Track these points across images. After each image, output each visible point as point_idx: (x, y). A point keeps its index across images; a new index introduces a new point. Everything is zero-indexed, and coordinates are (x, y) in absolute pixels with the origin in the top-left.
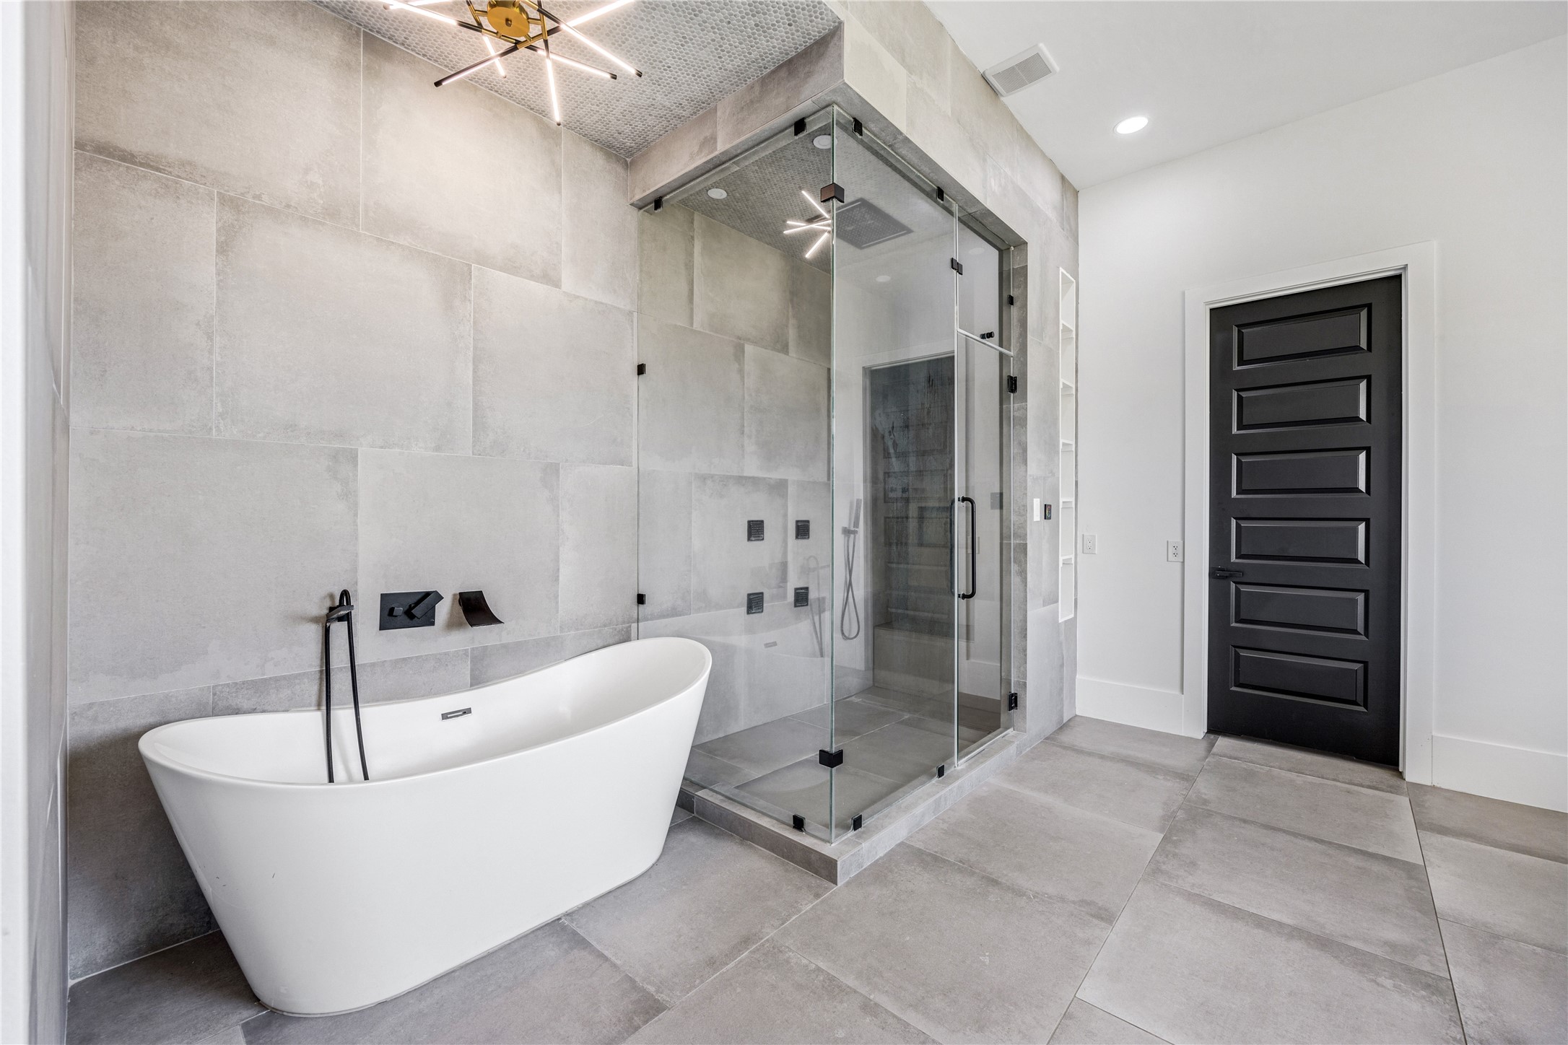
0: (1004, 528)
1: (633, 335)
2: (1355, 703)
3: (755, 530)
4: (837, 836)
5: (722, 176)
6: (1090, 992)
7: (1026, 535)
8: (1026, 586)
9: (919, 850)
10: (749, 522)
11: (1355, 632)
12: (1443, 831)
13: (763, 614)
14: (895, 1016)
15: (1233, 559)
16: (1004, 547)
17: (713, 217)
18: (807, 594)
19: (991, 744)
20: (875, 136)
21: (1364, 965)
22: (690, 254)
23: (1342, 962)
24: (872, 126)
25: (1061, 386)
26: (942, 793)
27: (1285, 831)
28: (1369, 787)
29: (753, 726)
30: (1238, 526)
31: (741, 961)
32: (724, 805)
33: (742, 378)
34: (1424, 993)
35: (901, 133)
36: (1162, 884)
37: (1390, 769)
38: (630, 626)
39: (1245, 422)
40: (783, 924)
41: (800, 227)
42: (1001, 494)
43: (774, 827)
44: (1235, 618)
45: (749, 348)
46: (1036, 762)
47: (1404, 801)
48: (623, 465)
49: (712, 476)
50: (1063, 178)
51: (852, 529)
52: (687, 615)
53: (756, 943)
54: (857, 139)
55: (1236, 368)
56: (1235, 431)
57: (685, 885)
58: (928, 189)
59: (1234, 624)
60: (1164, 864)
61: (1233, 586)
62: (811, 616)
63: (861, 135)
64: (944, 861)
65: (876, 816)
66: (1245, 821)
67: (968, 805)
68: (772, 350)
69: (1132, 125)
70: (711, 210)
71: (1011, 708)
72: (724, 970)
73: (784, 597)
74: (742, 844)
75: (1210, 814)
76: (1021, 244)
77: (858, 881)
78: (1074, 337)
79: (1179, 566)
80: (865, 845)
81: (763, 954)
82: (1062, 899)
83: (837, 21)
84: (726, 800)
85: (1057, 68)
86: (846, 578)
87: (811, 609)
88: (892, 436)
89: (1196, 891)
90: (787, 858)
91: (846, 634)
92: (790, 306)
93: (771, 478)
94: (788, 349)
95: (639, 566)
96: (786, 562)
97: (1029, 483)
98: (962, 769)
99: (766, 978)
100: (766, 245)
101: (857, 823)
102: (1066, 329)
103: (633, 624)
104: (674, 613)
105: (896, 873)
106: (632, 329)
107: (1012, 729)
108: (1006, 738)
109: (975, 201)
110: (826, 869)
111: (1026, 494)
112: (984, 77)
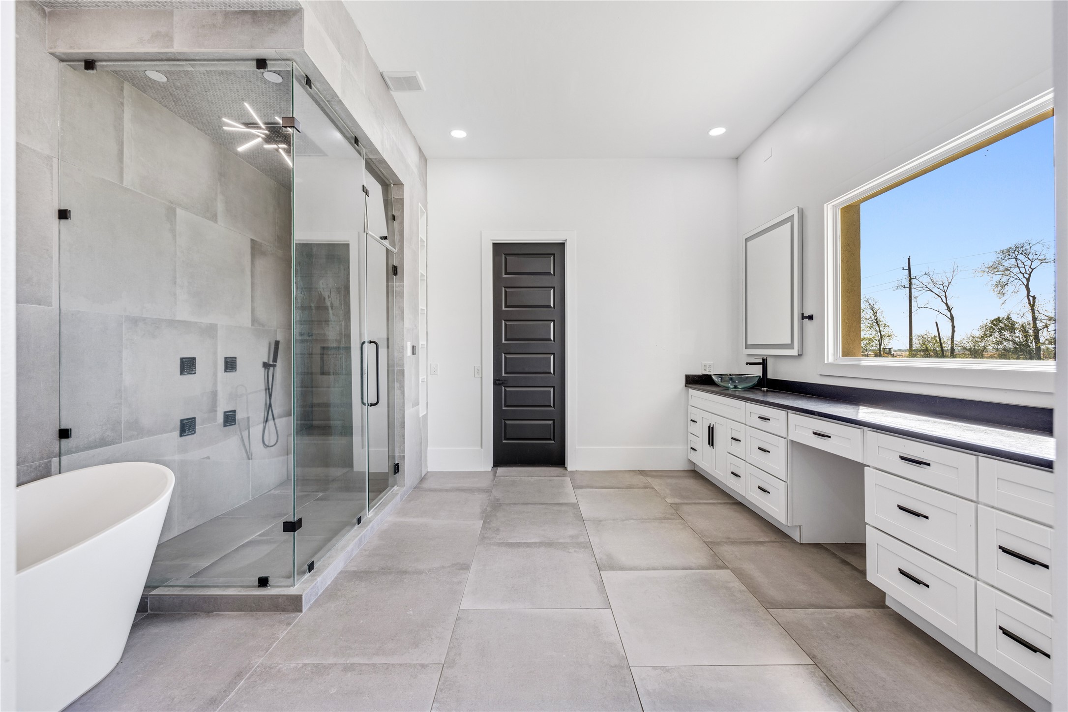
0: (390, 361)
1: (52, 180)
2: (550, 439)
3: (188, 365)
4: (298, 580)
5: (173, 69)
6: (466, 604)
7: (404, 364)
8: (404, 396)
9: (354, 572)
10: (182, 359)
11: (551, 407)
12: (581, 487)
13: (195, 435)
14: (365, 664)
15: (503, 375)
16: (390, 372)
17: (145, 92)
18: (235, 416)
19: (386, 498)
20: (319, 91)
21: (565, 547)
22: (119, 119)
23: (558, 549)
24: (318, 85)
25: (420, 275)
26: (362, 533)
27: (530, 504)
28: (557, 476)
29: (186, 530)
30: (505, 357)
31: (240, 689)
32: (184, 593)
33: (174, 236)
34: (583, 550)
35: (338, 97)
36: (487, 543)
37: (562, 467)
38: (50, 461)
39: (508, 305)
40: (267, 651)
41: (234, 126)
42: (388, 339)
43: (241, 592)
44: (505, 404)
45: (179, 212)
46: (412, 502)
47: (568, 479)
48: (40, 305)
49: (144, 319)
50: (420, 149)
51: (271, 363)
52: (117, 443)
53: (249, 672)
54: (306, 90)
55: (504, 276)
56: (503, 308)
57: (161, 664)
58: (348, 136)
59: (504, 408)
60: (486, 533)
61: (503, 388)
62: (238, 432)
63: (311, 88)
64: (372, 572)
65: (322, 560)
66: (515, 504)
67: (378, 537)
68: (202, 217)
69: (459, 134)
70: (143, 85)
71: (395, 473)
72: (227, 700)
73: (215, 419)
74: (208, 616)
75: (500, 505)
76: (399, 184)
77: (318, 604)
78: (426, 245)
79: (480, 379)
80: (319, 579)
81: (258, 676)
82: (443, 567)
83: (299, 6)
84: (185, 589)
85: (425, 89)
86: (266, 400)
87: (239, 426)
88: (330, 299)
89: (501, 541)
90: (256, 610)
91: (267, 443)
92: (219, 184)
93: (202, 323)
94: (216, 218)
95: (61, 403)
96: (216, 391)
97: (405, 333)
98: (372, 516)
99: (266, 688)
100: (196, 129)
101: (311, 567)
102: (422, 241)
103: (54, 460)
104: (103, 443)
105: (343, 590)
106: (51, 173)
107: (396, 486)
108: (393, 492)
109: (377, 152)
110: (294, 604)
111: (403, 339)
112: (381, 75)
